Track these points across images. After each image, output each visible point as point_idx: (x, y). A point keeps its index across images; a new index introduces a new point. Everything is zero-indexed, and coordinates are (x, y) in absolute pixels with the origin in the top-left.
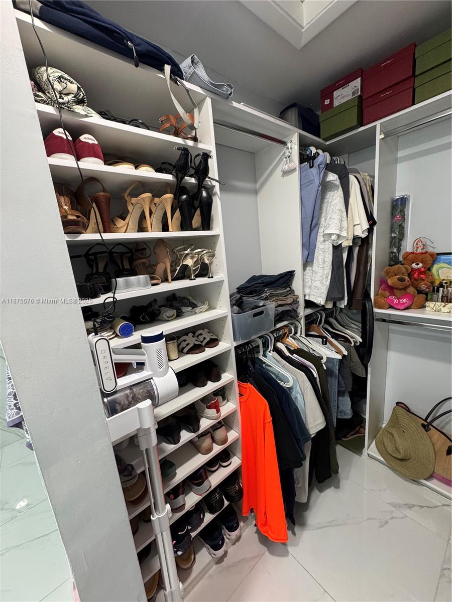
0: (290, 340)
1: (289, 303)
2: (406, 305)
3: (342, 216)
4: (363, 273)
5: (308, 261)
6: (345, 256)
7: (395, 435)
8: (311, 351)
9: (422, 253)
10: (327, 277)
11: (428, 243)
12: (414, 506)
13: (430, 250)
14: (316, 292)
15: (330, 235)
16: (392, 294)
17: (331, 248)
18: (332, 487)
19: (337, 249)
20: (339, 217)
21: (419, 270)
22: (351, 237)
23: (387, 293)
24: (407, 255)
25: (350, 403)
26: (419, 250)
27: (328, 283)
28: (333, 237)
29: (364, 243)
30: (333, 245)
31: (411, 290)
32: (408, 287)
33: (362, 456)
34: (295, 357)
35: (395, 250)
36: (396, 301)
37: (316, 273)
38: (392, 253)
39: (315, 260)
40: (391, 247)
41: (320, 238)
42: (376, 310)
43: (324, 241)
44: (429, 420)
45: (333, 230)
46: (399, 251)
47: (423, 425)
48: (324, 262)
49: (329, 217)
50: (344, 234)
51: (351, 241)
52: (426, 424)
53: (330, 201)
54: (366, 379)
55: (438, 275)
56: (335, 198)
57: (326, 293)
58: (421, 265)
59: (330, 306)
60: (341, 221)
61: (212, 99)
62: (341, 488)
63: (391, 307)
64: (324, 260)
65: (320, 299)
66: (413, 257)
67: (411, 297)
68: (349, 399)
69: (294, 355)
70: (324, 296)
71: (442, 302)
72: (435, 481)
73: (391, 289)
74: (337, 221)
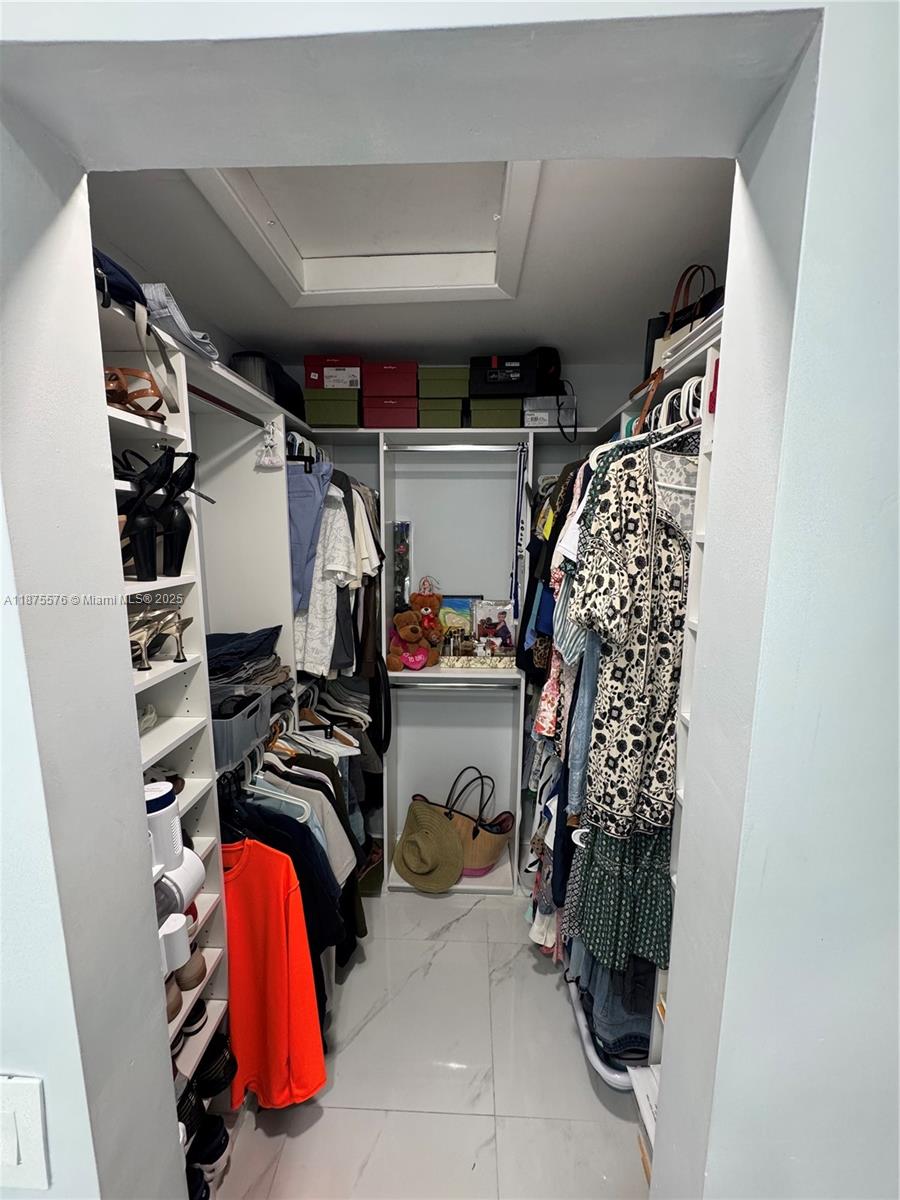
0: (281, 743)
1: (282, 681)
2: (423, 663)
3: (348, 547)
4: (372, 622)
5: (301, 608)
6: (352, 600)
7: (420, 843)
8: (313, 754)
9: (430, 596)
10: (330, 634)
11: (434, 583)
12: (451, 924)
13: (436, 591)
14: (315, 658)
15: (334, 573)
16: (406, 650)
17: (335, 590)
18: (356, 965)
19: (342, 592)
20: (346, 549)
21: (428, 616)
22: (360, 576)
23: (401, 649)
24: (414, 597)
25: (362, 820)
26: (427, 593)
27: (332, 642)
28: (340, 576)
29: (371, 583)
30: (338, 587)
31: (424, 643)
32: (420, 639)
33: (382, 895)
34: (295, 770)
35: (399, 590)
36: (411, 659)
37: (313, 628)
38: (396, 592)
39: (311, 607)
40: (395, 585)
41: (318, 574)
42: (391, 674)
43: (323, 579)
44: (449, 806)
45: (338, 566)
46: (403, 590)
47: (446, 814)
48: (325, 610)
49: (331, 545)
50: (353, 572)
51: (360, 582)
52: (447, 811)
53: (330, 520)
54: (382, 775)
55: (445, 621)
56: (337, 518)
57: (330, 657)
58: (430, 610)
59: (334, 676)
60: (348, 553)
61: (186, 356)
62: (367, 957)
63: (407, 667)
64: (325, 608)
65: (320, 667)
66: (420, 600)
67: (425, 652)
68: (360, 814)
69: (294, 767)
70: (328, 662)
71: (454, 655)
72: (464, 879)
73: (404, 643)
74: (344, 554)
